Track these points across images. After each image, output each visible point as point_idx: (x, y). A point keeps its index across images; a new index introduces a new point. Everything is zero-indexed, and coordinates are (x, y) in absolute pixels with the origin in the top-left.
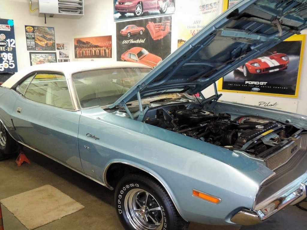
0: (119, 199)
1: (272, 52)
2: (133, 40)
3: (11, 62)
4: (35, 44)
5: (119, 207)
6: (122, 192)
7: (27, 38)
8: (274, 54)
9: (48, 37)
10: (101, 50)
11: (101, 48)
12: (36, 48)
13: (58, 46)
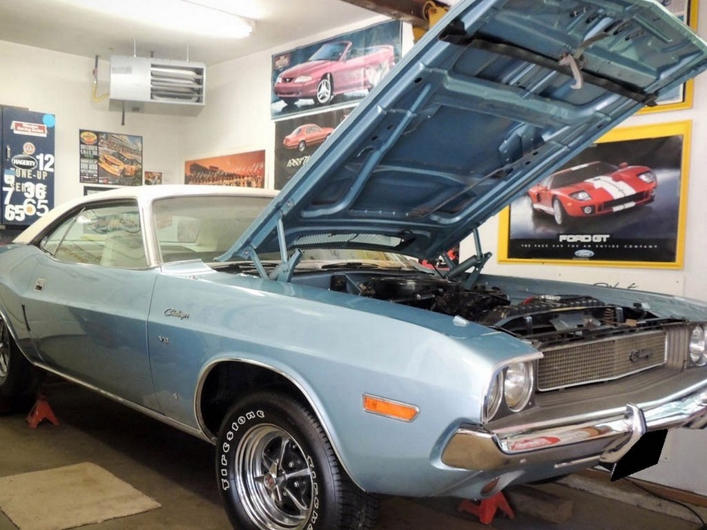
0: (224, 453)
1: (617, 165)
3: (42, 204)
4: (98, 171)
5: (224, 472)
6: (230, 436)
7: (82, 156)
8: (620, 168)
9: (128, 156)
11: (242, 179)
12: (98, 179)
13: (149, 177)
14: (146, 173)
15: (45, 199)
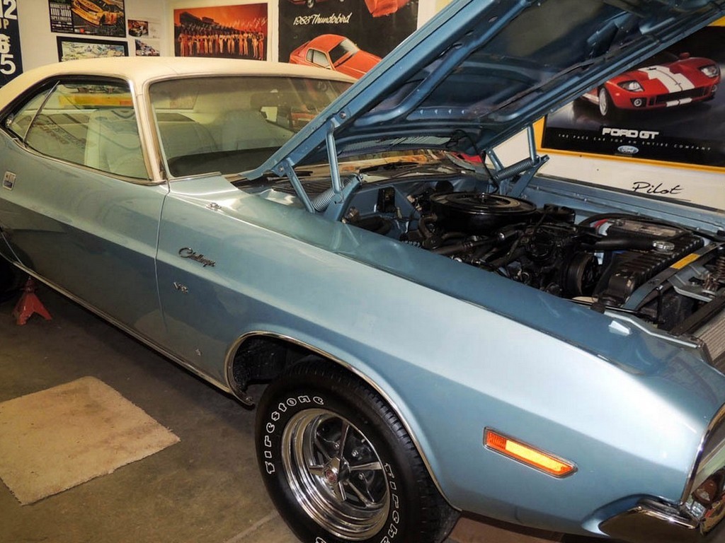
0: (268, 434)
1: (678, 55)
2: (320, 17)
4: (72, 18)
5: (268, 454)
6: (276, 416)
7: (51, 1)
8: (680, 59)
9: (108, 0)
10: (241, 40)
11: (241, 35)
12: (74, 28)
13: (133, 26)
14: (129, 21)
15: (9, 53)
